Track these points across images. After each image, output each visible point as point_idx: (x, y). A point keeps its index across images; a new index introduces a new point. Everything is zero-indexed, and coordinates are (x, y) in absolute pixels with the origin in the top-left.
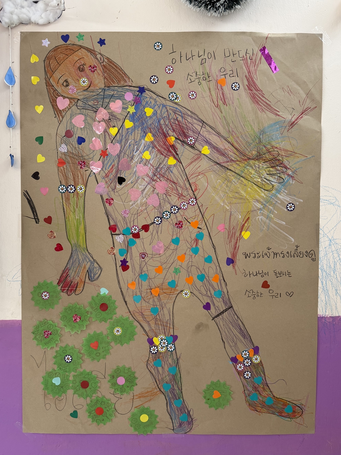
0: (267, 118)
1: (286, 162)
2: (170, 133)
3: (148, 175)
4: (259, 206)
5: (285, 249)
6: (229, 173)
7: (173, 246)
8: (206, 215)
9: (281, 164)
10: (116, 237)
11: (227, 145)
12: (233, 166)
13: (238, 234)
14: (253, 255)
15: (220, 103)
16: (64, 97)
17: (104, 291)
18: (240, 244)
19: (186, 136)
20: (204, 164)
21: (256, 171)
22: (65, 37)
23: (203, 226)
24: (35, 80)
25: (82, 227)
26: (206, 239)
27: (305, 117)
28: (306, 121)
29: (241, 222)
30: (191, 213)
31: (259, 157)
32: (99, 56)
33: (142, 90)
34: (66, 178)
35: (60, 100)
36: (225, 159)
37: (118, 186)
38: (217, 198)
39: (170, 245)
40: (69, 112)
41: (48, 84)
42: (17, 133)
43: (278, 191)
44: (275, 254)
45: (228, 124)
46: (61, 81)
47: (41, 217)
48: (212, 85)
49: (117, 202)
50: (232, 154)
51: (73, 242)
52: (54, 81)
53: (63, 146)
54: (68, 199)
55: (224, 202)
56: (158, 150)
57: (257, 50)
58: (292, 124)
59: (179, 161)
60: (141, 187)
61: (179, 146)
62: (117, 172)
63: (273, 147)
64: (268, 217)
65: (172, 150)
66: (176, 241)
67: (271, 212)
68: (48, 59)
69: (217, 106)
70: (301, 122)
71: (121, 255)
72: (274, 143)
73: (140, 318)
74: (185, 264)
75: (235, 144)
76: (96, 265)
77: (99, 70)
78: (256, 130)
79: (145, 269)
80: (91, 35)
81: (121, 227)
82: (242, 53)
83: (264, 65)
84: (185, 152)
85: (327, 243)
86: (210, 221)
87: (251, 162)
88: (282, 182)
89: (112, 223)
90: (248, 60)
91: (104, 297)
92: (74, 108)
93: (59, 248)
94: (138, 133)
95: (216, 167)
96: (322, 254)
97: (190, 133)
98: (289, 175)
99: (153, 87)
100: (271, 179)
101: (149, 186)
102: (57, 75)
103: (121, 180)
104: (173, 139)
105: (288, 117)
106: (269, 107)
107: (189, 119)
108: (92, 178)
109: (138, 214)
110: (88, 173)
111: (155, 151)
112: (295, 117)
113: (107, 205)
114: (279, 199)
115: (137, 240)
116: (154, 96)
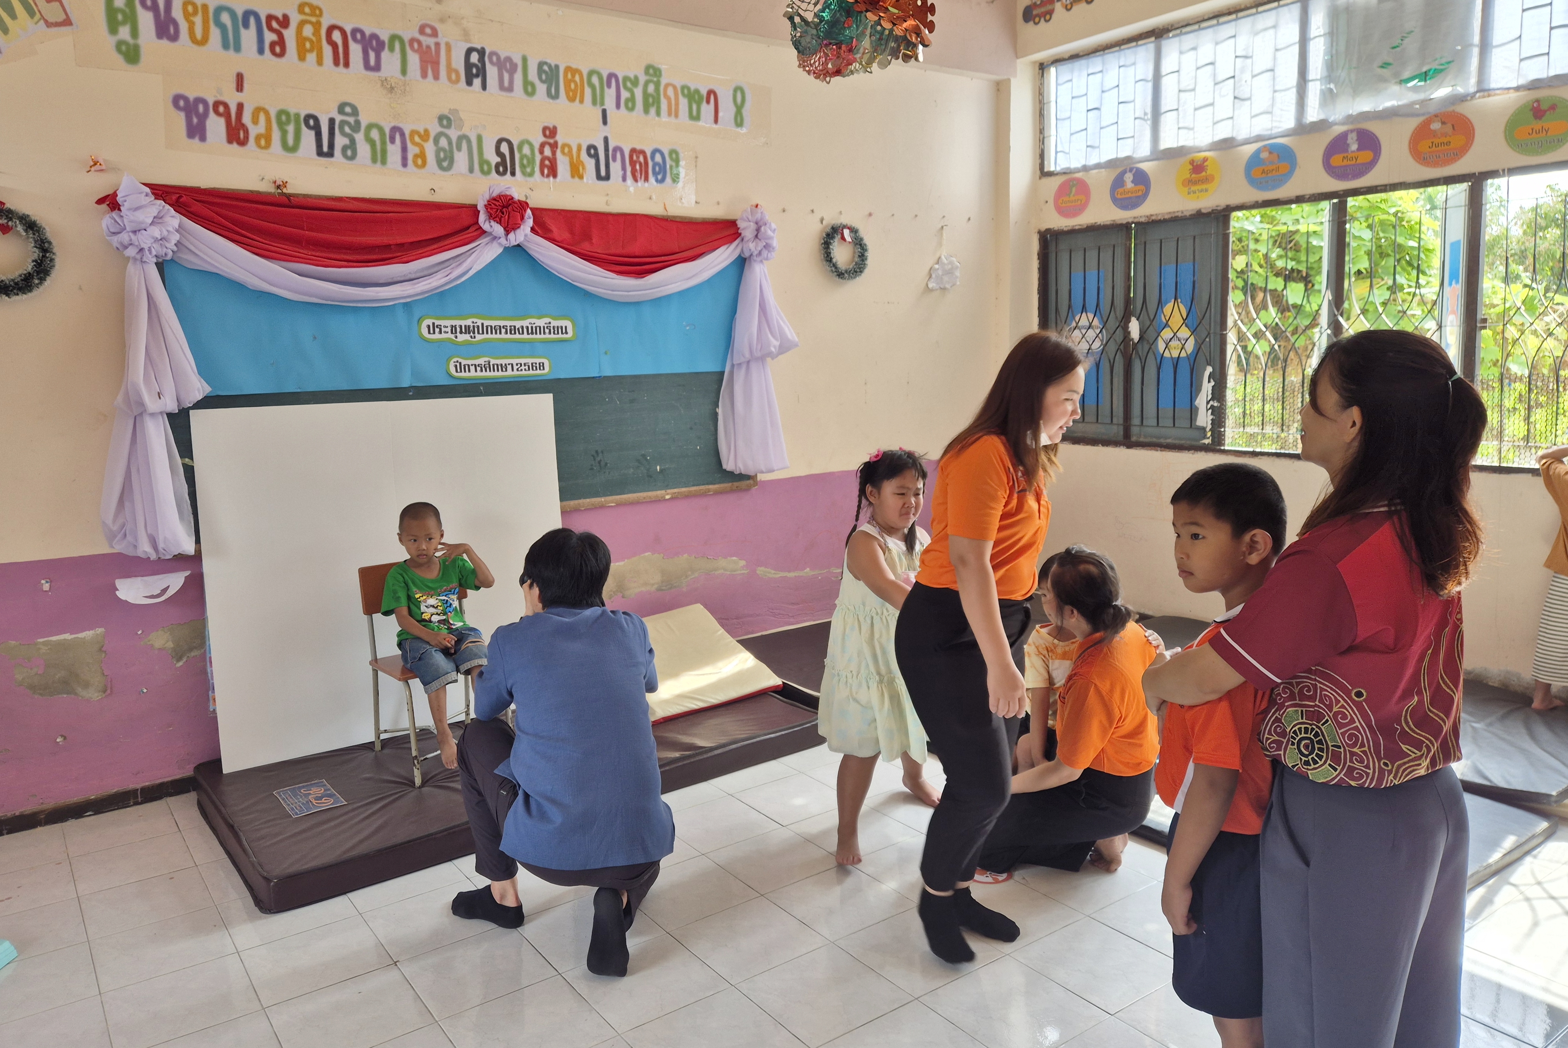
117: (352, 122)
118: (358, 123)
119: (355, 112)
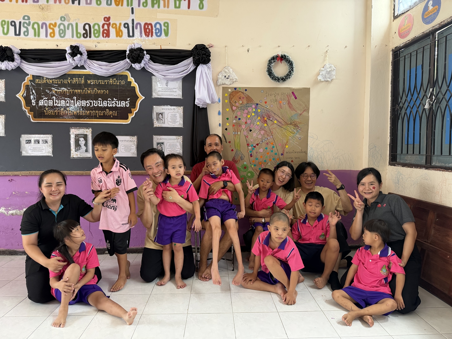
0: (293, 113)
1: (298, 126)
2: (265, 117)
3: (258, 129)
4: (291, 138)
5: (298, 151)
6: (282, 128)
7: (265, 150)
8: (275, 141)
9: (297, 126)
10: (249, 147)
11: (282, 120)
12: (284, 127)
13: (284, 146)
14: (289, 153)
15: (280, 108)
16: (235, 106)
17: (245, 163)
18: (285, 149)
19: (270, 118)
20: (275, 126)
21: (290, 128)
22: (235, 89)
23: (274, 144)
24: (226, 101)
25: (239, 144)
26: (275, 147)
27: (304, 112)
28: (305, 113)
29: (286, 143)
30: (271, 140)
31: (291, 124)
32: (245, 94)
33: (257, 104)
34: (235, 130)
35: (233, 107)
36: (281, 124)
37: (250, 132)
38: (279, 136)
39: (264, 149)
40: (236, 111)
41: (230, 102)
42: (221, 116)
43: (296, 134)
44: (295, 152)
45: (282, 114)
46: (234, 102)
47: (228, 141)
48: (278, 103)
49: (249, 137)
50: (283, 123)
51: (236, 149)
52: (232, 101)
53: (234, 120)
54: (235, 136)
55: (281, 137)
56: (262, 122)
57: (291, 92)
58: (301, 114)
59: (268, 125)
60: (257, 133)
61: (268, 120)
62: (250, 128)
63: (295, 121)
64: (293, 141)
65: (265, 122)
66: (266, 148)
67: (294, 140)
68: (230, 95)
69: (279, 109)
70: (303, 114)
71: (250, 152)
72: (295, 120)
73: (256, 171)
74: (269, 155)
75: (284, 120)
76: (243, 155)
77: (245, 98)
78: (290, 116)
79: (257, 157)
80: (243, 88)
81: (250, 144)
82: (287, 94)
83: (293, 97)
84: (269, 122)
85: (310, 149)
86: (276, 143)
87: (289, 125)
88: (297, 131)
89: (248, 143)
90: (288, 96)
91: (245, 165)
92: (238, 109)
93: (232, 150)
94: (256, 117)
95: (279, 127)
96: (308, 152)
97: (271, 117)
98: (299, 129)
99: (260, 104)
100: (294, 130)
101: (259, 132)
102: (233, 100)
103: (251, 130)
104: (266, 118)
105: (300, 112)
106: (294, 110)
107: (271, 113)
108: (242, 130)
109: (255, 140)
110: (241, 128)
111: (261, 122)
112: (302, 112)
113: (246, 138)
114: (297, 136)
115: (255, 148)
116: (261, 106)
117: (28, 23)
118: (30, 22)
119: (29, 18)
